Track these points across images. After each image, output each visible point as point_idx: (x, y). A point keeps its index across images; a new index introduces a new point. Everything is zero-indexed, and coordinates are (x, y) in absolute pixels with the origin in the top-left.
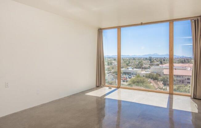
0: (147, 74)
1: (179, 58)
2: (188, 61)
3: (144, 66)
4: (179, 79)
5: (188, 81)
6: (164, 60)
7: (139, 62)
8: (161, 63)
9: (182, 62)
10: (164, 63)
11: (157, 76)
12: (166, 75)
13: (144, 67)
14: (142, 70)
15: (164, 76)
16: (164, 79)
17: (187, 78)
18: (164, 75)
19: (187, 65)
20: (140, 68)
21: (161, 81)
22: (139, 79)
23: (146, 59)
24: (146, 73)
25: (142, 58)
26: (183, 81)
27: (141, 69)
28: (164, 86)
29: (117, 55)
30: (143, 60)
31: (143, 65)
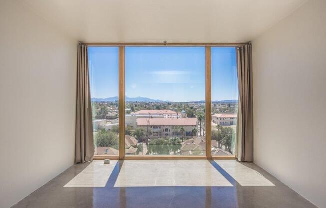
0: (114, 127)
1: (153, 103)
2: (165, 107)
3: (110, 114)
4: (156, 130)
5: (167, 133)
6: (136, 106)
7: (101, 110)
8: (133, 110)
9: (158, 108)
10: (136, 109)
11: (129, 129)
12: (141, 126)
13: (110, 117)
14: (107, 122)
15: (139, 129)
16: (138, 132)
17: (165, 128)
18: (138, 126)
19: (164, 112)
20: (103, 118)
21: (134, 136)
22: (105, 135)
23: (112, 104)
24: (113, 125)
25: (104, 102)
26: (161, 133)
27: (105, 120)
28: (139, 143)
29: (118, 96)
30: (107, 105)
31: (108, 114)
